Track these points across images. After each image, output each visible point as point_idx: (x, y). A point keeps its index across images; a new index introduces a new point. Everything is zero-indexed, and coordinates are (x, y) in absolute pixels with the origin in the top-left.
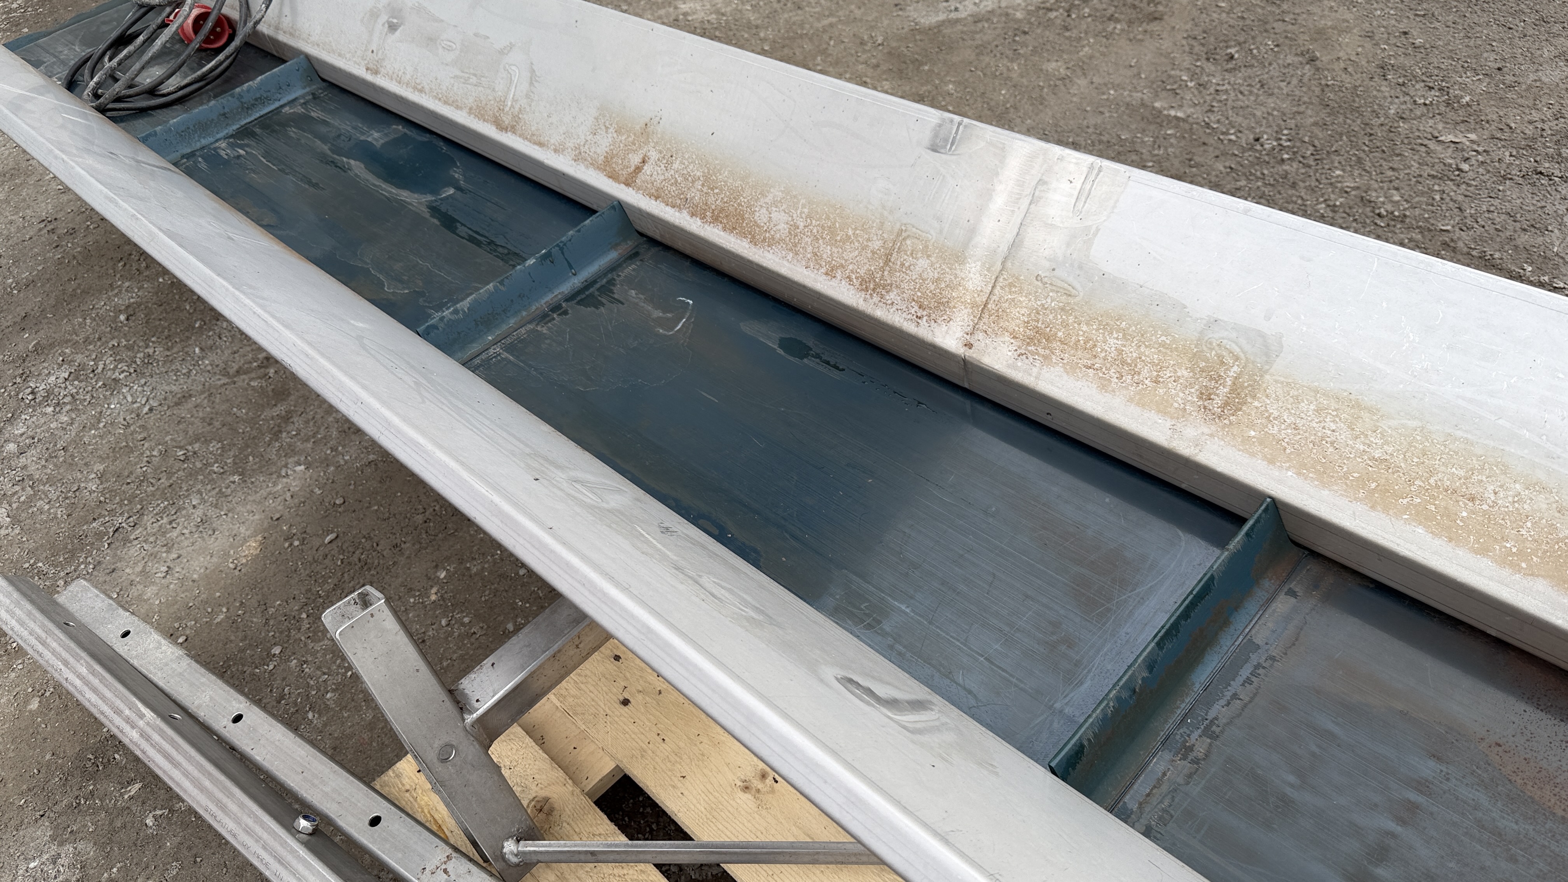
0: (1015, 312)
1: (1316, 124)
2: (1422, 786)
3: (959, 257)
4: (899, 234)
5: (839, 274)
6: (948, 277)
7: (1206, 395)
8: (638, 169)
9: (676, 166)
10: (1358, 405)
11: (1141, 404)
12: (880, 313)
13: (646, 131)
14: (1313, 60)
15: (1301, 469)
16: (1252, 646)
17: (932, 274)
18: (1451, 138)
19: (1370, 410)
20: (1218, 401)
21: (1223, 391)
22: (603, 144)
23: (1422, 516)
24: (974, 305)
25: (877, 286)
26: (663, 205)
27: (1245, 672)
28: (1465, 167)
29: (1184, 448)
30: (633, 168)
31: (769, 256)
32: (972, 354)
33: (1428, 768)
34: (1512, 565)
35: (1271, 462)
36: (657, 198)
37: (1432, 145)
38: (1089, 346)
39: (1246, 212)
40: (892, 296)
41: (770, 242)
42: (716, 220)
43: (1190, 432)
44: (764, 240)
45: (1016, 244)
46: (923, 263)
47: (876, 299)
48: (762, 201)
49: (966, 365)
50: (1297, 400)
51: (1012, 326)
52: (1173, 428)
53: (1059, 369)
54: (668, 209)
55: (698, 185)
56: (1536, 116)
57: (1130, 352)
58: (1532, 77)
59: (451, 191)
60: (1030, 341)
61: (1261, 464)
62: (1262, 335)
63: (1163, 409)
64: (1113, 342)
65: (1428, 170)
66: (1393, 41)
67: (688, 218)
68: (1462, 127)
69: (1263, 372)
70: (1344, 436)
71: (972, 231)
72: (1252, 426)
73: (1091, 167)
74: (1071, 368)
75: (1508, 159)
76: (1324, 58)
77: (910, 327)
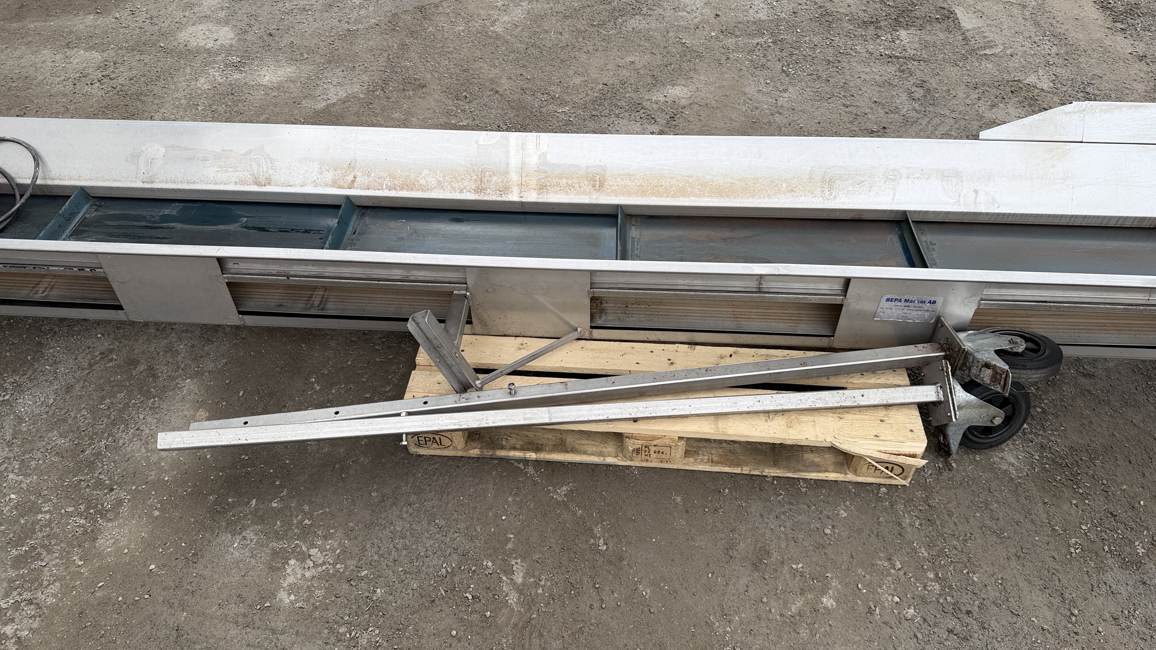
0: (532, 183)
1: (514, 116)
2: (681, 247)
3: (507, 173)
4: (482, 171)
5: (464, 191)
6: (505, 180)
7: (594, 186)
8: (353, 182)
9: (373, 175)
10: (629, 175)
11: (579, 195)
12: (486, 198)
13: (351, 166)
14: (497, 92)
15: (623, 195)
16: (633, 238)
17: (499, 181)
18: (561, 110)
19: (633, 175)
20: (597, 186)
21: (597, 183)
22: (329, 177)
23: (653, 194)
24: (518, 185)
25: (481, 190)
26: (373, 191)
27: (636, 243)
28: (571, 119)
29: (594, 202)
30: (350, 182)
31: (433, 194)
32: (523, 200)
33: (680, 244)
34: (675, 197)
35: (616, 196)
36: (368, 189)
37: (556, 114)
38: (558, 185)
39: (584, 137)
40: (488, 191)
41: (431, 190)
42: (402, 189)
43: (594, 197)
44: (428, 189)
45: (523, 164)
46: (495, 178)
47: (483, 194)
48: (421, 176)
49: (522, 203)
50: (616, 179)
51: (533, 187)
52: (589, 197)
53: (552, 194)
54: (376, 191)
55: (388, 179)
56: (581, 97)
57: (570, 182)
58: (572, 83)
59: (245, 219)
60: (540, 189)
61: (614, 198)
62: (600, 166)
63: (585, 193)
64: (564, 181)
65: (561, 124)
66: (519, 79)
67: (388, 192)
68: (561, 106)
69: (605, 175)
70: (629, 183)
71: (508, 164)
72: (608, 189)
73: (537, 136)
74: (556, 192)
75: (582, 113)
76: (501, 91)
77: (499, 199)
